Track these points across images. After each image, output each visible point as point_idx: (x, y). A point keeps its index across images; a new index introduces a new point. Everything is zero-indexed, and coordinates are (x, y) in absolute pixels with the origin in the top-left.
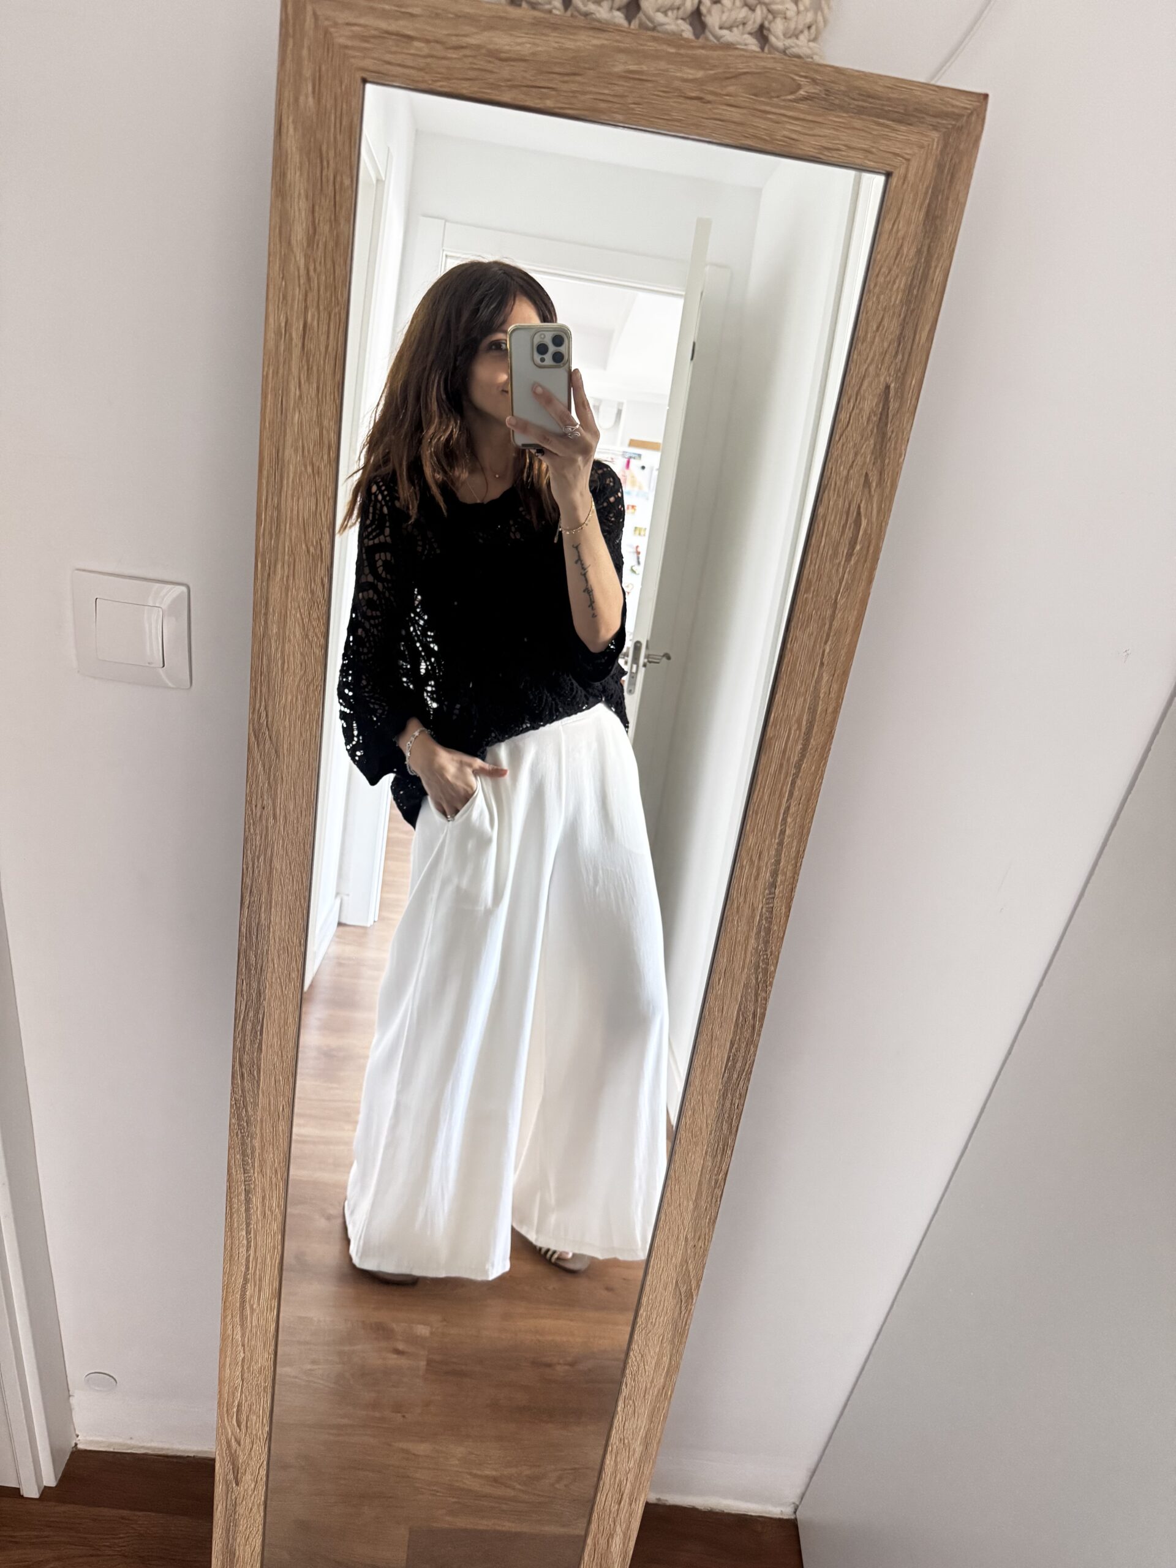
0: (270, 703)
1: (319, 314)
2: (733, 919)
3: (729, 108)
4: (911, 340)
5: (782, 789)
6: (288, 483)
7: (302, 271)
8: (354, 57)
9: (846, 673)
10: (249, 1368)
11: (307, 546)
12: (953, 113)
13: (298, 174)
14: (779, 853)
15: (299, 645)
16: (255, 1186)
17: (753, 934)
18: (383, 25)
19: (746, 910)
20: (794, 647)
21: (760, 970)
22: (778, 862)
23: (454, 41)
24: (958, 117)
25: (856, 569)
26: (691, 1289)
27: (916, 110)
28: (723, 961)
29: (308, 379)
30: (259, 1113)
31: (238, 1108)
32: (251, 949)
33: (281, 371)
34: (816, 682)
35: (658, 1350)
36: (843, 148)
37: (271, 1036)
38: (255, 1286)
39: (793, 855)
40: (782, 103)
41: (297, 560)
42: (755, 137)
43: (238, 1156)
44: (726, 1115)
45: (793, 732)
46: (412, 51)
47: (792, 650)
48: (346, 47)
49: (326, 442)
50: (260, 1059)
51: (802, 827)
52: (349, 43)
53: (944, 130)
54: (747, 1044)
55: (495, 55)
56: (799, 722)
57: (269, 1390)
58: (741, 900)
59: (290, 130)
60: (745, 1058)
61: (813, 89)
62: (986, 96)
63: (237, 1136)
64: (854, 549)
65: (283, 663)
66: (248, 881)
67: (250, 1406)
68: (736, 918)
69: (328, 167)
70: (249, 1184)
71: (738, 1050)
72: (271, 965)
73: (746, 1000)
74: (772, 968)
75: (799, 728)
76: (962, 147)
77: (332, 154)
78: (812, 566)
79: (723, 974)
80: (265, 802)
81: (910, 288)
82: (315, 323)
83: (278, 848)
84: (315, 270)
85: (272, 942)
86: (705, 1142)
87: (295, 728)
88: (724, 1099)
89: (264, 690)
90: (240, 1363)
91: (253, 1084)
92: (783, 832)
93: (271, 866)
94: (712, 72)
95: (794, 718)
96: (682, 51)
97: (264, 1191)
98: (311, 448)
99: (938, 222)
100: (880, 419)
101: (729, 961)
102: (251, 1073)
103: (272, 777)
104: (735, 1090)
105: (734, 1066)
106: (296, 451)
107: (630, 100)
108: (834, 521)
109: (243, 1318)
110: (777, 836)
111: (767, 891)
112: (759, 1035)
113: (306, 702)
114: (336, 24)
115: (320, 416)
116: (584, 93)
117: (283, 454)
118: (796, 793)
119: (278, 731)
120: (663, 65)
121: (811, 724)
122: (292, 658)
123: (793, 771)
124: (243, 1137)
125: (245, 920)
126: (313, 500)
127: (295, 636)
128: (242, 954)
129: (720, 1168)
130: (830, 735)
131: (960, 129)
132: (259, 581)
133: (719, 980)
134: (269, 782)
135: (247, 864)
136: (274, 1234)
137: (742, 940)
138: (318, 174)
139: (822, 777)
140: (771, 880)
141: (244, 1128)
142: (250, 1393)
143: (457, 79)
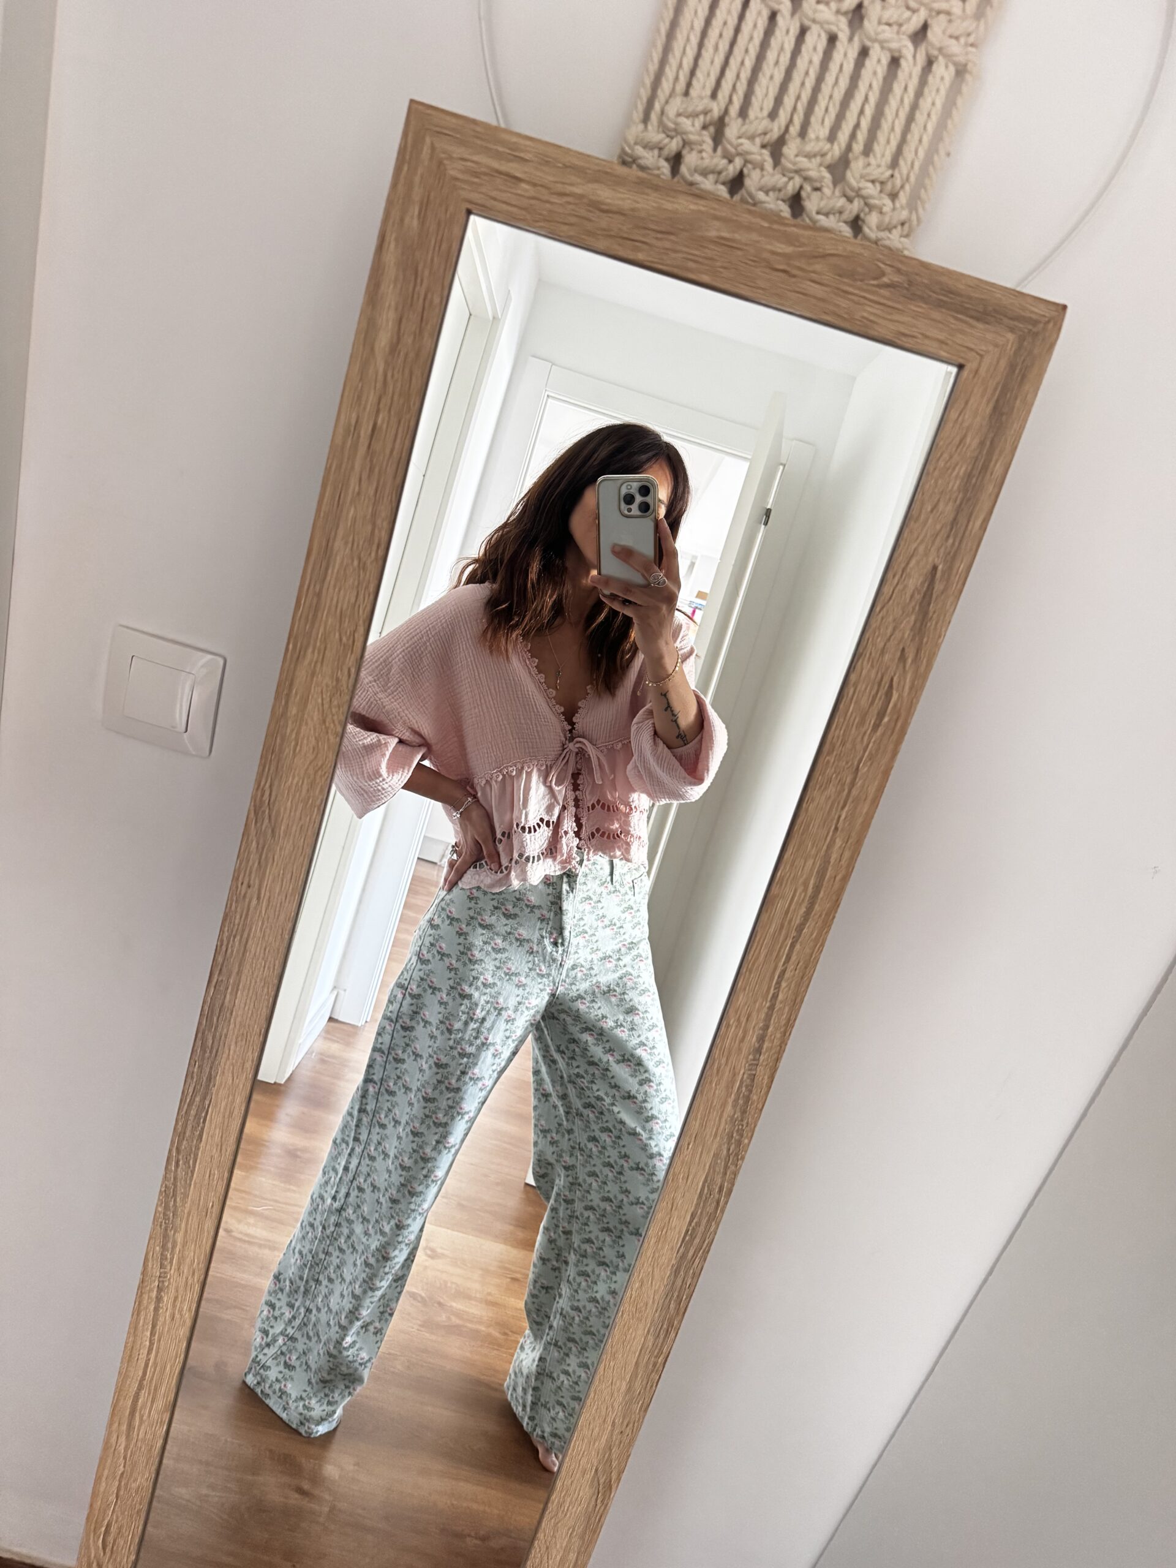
0: (276, 783)
1: (389, 418)
2: (711, 1083)
3: (812, 284)
4: (964, 527)
5: (779, 951)
6: (333, 572)
7: (380, 377)
8: (463, 189)
9: (859, 843)
10: (126, 1485)
11: (340, 635)
12: (1030, 318)
13: (391, 287)
14: (768, 1017)
15: (315, 729)
16: (169, 1284)
17: (730, 1101)
18: (495, 164)
19: (727, 1074)
20: (811, 807)
21: (733, 1141)
22: (766, 1027)
23: (560, 188)
24: (1035, 323)
25: (881, 740)
26: (610, 1481)
27: (995, 310)
28: (695, 1125)
29: (369, 477)
30: (188, 1205)
31: (167, 1196)
32: (210, 1030)
33: (344, 466)
34: (829, 847)
35: (564, 1545)
36: (920, 336)
37: (213, 1126)
38: (149, 1394)
39: (783, 1022)
40: (865, 287)
41: (329, 646)
42: (835, 314)
43: (158, 1248)
44: (676, 1295)
45: (798, 894)
46: (519, 192)
47: (807, 810)
48: (457, 179)
49: (376, 541)
50: (199, 1149)
51: (796, 994)
52: (460, 176)
53: (1021, 333)
54: (709, 1220)
55: (597, 206)
56: (806, 885)
57: (143, 1515)
58: (724, 1061)
59: (391, 246)
60: (704, 1234)
61: (896, 278)
62: (1065, 307)
63: (161, 1226)
64: (881, 721)
65: (297, 744)
66: (220, 959)
67: (120, 1528)
68: (715, 1080)
69: (421, 285)
70: (163, 1282)
71: (698, 1224)
72: (227, 1051)
73: (714, 1171)
74: (746, 1141)
75: (805, 890)
76: (1036, 351)
77: (426, 273)
78: (837, 731)
79: (693, 1139)
80: (252, 882)
81: (969, 476)
82: (385, 426)
83: (256, 930)
84: (393, 376)
85: (232, 1026)
86: (649, 1320)
87: (296, 811)
88: (676, 1277)
89: (273, 768)
90: (118, 1478)
91: (187, 1174)
92: (775, 996)
93: (245, 947)
94: (801, 249)
95: (801, 880)
96: (775, 226)
97: (177, 1291)
98: (361, 543)
99: (1004, 418)
100: (924, 597)
101: (701, 1125)
102: (187, 1162)
103: (263, 857)
104: (690, 1268)
105: (693, 1238)
106: (346, 543)
107: (718, 264)
108: (866, 689)
109: (130, 1426)
110: (769, 999)
111: (751, 1057)
112: (723, 1212)
113: (312, 785)
114: (450, 158)
115: (374, 515)
116: (675, 251)
117: (333, 545)
118: (794, 958)
119: (278, 812)
120: (754, 236)
121: (817, 889)
122: (305, 742)
123: (794, 934)
124: (166, 1229)
125: (209, 999)
126: (355, 593)
127: (312, 719)
128: (200, 1034)
129: (661, 1352)
130: (836, 904)
131: (1036, 335)
132: (288, 663)
133: (689, 1144)
134: (259, 863)
135: (222, 941)
136: (179, 1342)
137: (718, 1106)
138: (411, 289)
139: (823, 945)
140: (757, 1045)
141: (169, 1219)
142: (123, 1513)
143: (558, 222)
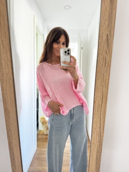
0: (7, 105)
4: (111, 25)
19: (96, 132)
20: (97, 84)
21: (100, 142)
25: (107, 68)
28: (93, 141)
34: (103, 90)
41: (7, 80)
50: (15, 164)
54: (99, 155)
64: (106, 65)
65: (7, 98)
73: (98, 148)
75: (101, 98)
81: (109, 15)
84: (2, 30)
89: (5, 102)
91: (15, 168)
93: (11, 132)
100: (107, 40)
108: (101, 60)
110: (100, 118)
112: (101, 153)
118: (102, 110)
119: (8, 109)
123: (101, 106)
130: (107, 99)
134: (9, 118)
137: (96, 137)
140: (100, 126)
